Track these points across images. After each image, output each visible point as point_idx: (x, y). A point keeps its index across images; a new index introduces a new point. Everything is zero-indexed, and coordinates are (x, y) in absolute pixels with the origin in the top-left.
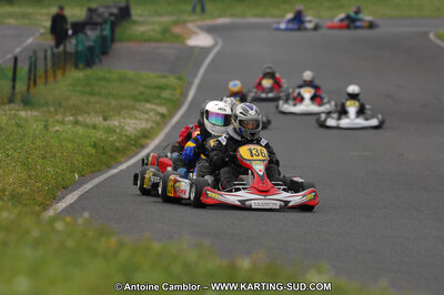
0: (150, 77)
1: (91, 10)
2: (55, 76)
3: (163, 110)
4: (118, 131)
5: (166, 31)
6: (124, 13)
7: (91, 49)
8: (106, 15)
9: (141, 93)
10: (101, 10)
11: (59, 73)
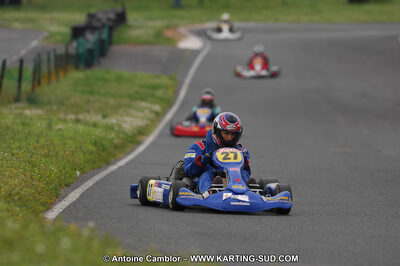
0: (145, 77)
1: (91, 16)
2: (57, 76)
3: (157, 108)
4: (116, 128)
5: (159, 35)
6: (121, 18)
7: (90, 52)
8: (104, 20)
9: (137, 93)
10: (100, 15)
11: (61, 74)
